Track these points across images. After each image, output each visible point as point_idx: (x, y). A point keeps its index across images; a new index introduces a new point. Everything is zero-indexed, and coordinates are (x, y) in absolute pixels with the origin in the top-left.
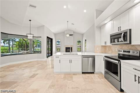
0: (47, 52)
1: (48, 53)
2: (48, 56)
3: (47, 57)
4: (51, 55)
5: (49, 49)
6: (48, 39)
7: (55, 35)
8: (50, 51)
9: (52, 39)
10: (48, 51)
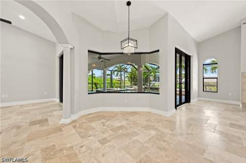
0: (176, 91)
1: (178, 93)
2: (178, 103)
3: (176, 106)
4: (188, 100)
5: (180, 83)
6: (178, 55)
7: (199, 45)
8: (183, 90)
9: (188, 58)
10: (178, 90)
